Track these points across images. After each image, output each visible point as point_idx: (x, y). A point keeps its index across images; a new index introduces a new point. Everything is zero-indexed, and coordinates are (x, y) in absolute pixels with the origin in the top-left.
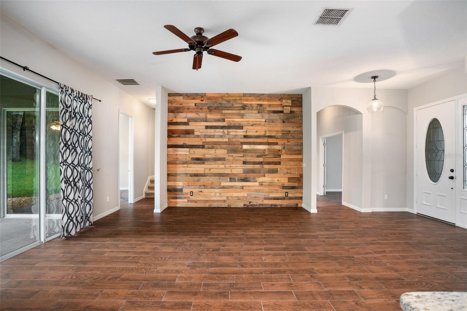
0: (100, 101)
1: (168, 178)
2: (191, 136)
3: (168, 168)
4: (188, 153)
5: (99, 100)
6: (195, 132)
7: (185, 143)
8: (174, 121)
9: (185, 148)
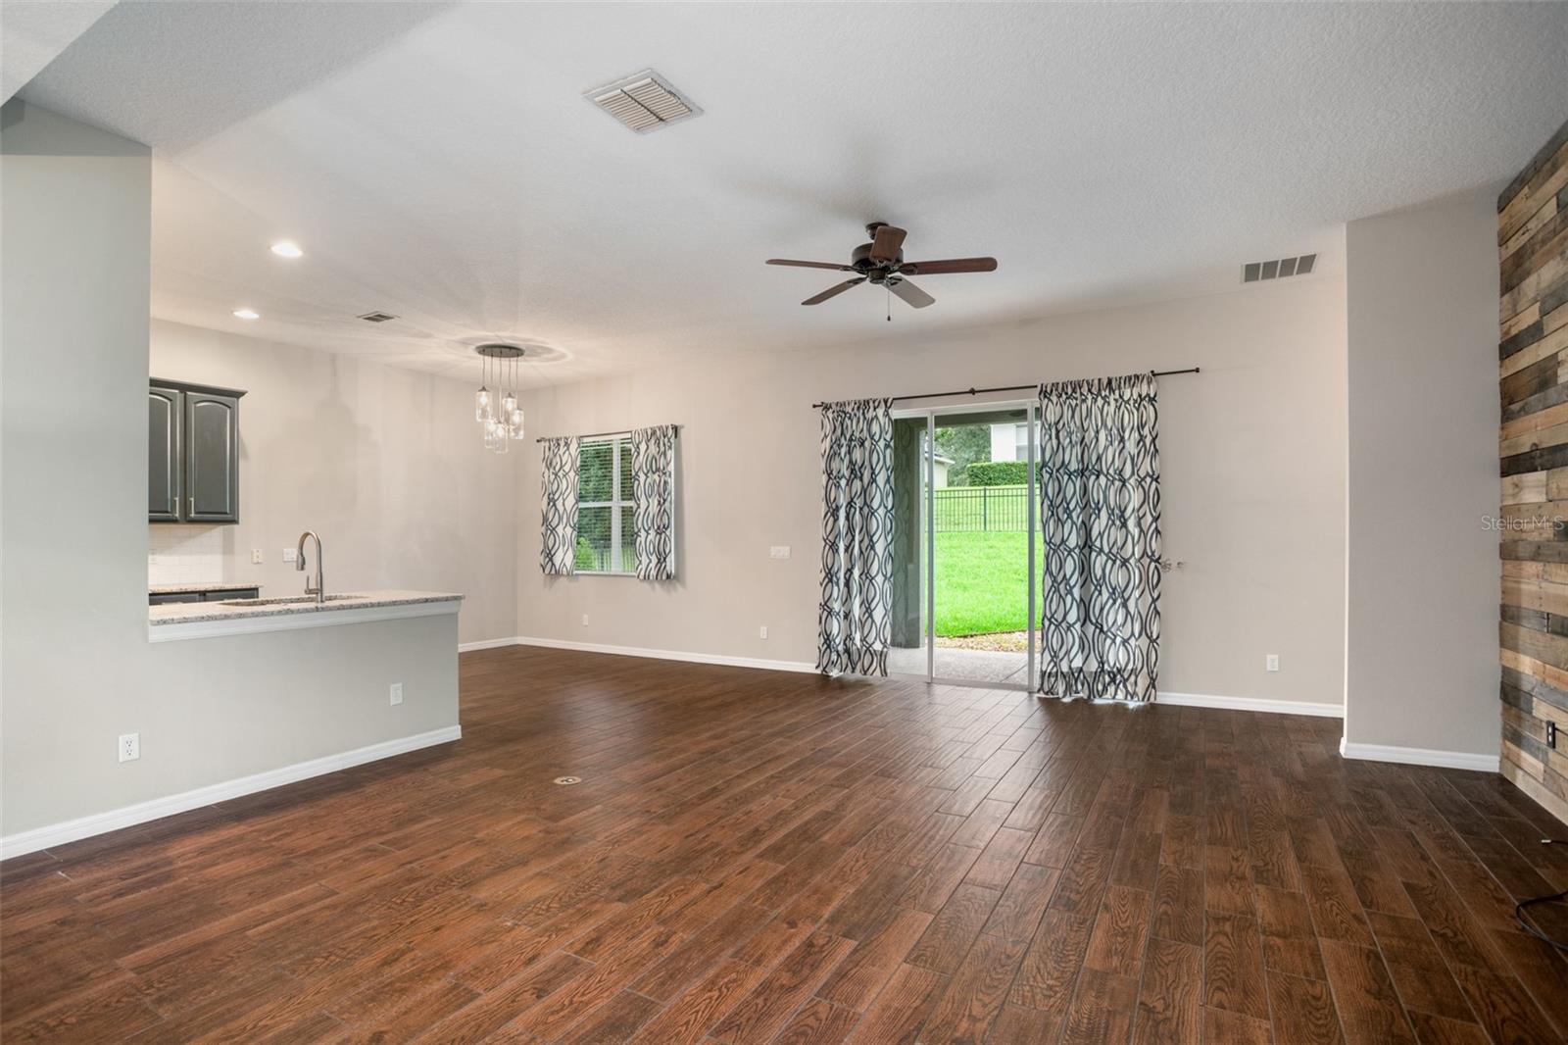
0: (1197, 370)
1: (1501, 628)
2: (1552, 393)
3: (1503, 577)
4: (1542, 499)
5: (1194, 368)
6: (1560, 372)
7: (1536, 441)
8: (1514, 332)
9: (1535, 470)
